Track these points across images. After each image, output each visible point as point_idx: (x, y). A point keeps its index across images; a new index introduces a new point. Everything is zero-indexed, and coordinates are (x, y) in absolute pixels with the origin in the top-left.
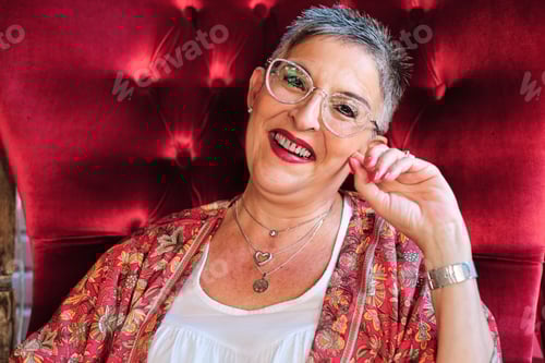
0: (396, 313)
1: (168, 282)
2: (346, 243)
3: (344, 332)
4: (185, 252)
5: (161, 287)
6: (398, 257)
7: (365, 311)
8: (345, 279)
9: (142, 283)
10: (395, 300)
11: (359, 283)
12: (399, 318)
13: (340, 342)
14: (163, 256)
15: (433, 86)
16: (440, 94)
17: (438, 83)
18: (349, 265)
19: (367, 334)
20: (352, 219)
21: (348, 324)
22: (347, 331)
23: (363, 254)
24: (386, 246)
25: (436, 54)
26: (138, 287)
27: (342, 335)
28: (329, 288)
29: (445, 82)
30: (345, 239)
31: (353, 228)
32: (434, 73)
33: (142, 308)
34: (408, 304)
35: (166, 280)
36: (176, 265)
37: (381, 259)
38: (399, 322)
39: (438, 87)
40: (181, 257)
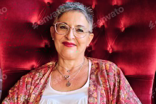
0: (109, 90)
1: (41, 86)
2: (92, 72)
3: (96, 97)
4: (45, 77)
5: (39, 88)
6: (107, 74)
7: (101, 91)
8: (93, 82)
9: (33, 87)
10: (108, 87)
11: (98, 83)
12: (110, 92)
13: (96, 100)
14: (38, 79)
15: (121, 27)
16: (123, 30)
17: (122, 27)
18: (94, 78)
19: (103, 97)
20: (92, 65)
21: (97, 94)
22: (97, 96)
23: (97, 75)
24: (103, 72)
25: (122, 18)
26: (32, 88)
27: (96, 98)
28: (90, 85)
29: (124, 26)
30: (91, 71)
31: (93, 68)
32: (121, 24)
33: (34, 94)
34: (112, 88)
35: (40, 85)
36: (43, 81)
37: (103, 76)
38: (110, 93)
39: (122, 28)
40: (44, 79)
